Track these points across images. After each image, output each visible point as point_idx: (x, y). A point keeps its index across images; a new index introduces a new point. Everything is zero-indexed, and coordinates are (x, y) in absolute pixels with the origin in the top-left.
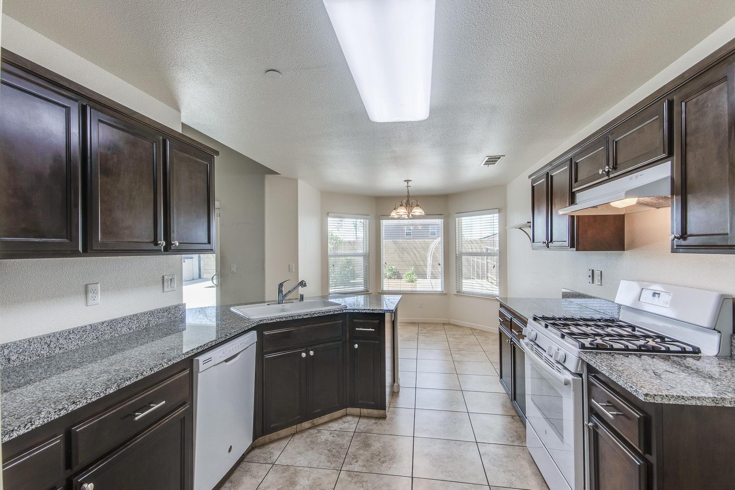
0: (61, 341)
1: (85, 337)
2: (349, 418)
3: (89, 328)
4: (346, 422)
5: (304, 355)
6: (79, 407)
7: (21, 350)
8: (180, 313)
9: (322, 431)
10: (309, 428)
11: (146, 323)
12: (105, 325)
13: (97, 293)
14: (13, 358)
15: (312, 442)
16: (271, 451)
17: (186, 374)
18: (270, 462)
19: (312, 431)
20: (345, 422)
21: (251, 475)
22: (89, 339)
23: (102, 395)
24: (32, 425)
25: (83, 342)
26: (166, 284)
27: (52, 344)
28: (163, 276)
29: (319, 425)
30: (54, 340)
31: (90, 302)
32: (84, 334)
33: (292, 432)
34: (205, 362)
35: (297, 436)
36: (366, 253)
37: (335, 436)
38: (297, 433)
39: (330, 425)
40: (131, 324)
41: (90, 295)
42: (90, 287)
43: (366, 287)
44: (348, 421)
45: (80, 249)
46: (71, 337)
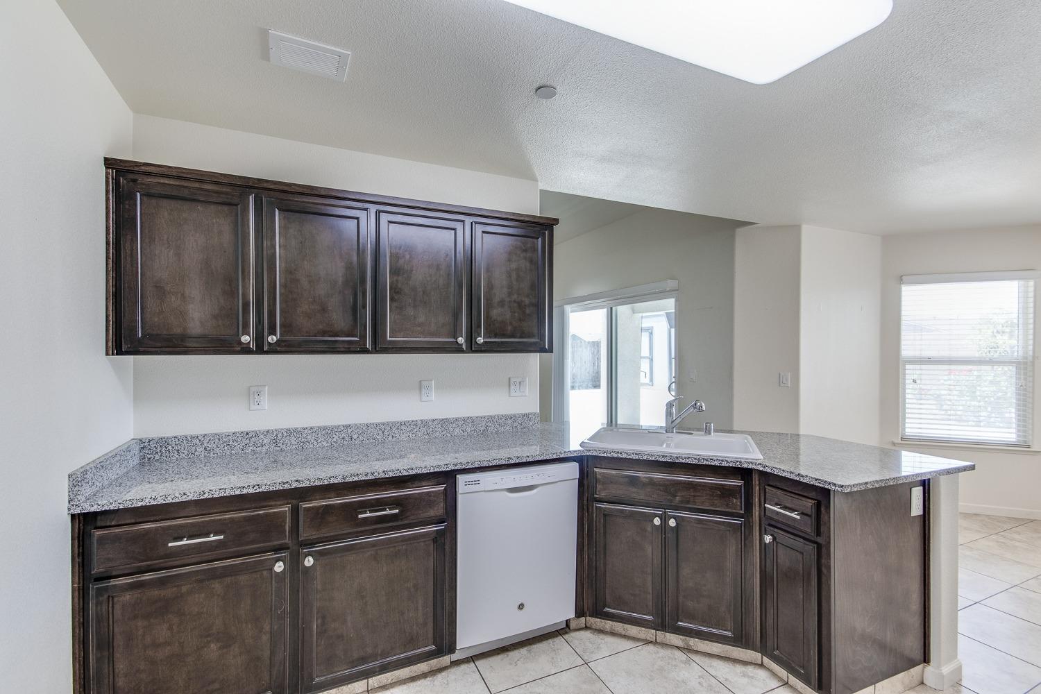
0: (394, 430)
1: (415, 430)
2: (761, 673)
3: (420, 423)
4: (749, 677)
5: (657, 521)
6: (301, 486)
7: (360, 432)
8: (531, 424)
9: (694, 664)
10: (678, 648)
11: (483, 428)
12: (436, 422)
13: (432, 391)
14: (355, 437)
15: (661, 669)
16: (601, 646)
17: (439, 490)
18: (586, 658)
19: (678, 654)
20: (744, 676)
21: (553, 658)
22: (420, 433)
23: (326, 482)
24: (259, 488)
25: (414, 435)
26: (512, 387)
27: (386, 431)
28: (509, 378)
29: (697, 652)
30: (388, 428)
31: (424, 398)
32: (414, 427)
33: (648, 638)
34: (468, 483)
35: (651, 647)
36: (1025, 358)
37: (705, 684)
38: (655, 643)
39: (716, 663)
40: (465, 427)
41: (424, 391)
42: (423, 383)
43: (1025, 437)
44: (752, 677)
45: (369, 346)
46: (403, 428)
